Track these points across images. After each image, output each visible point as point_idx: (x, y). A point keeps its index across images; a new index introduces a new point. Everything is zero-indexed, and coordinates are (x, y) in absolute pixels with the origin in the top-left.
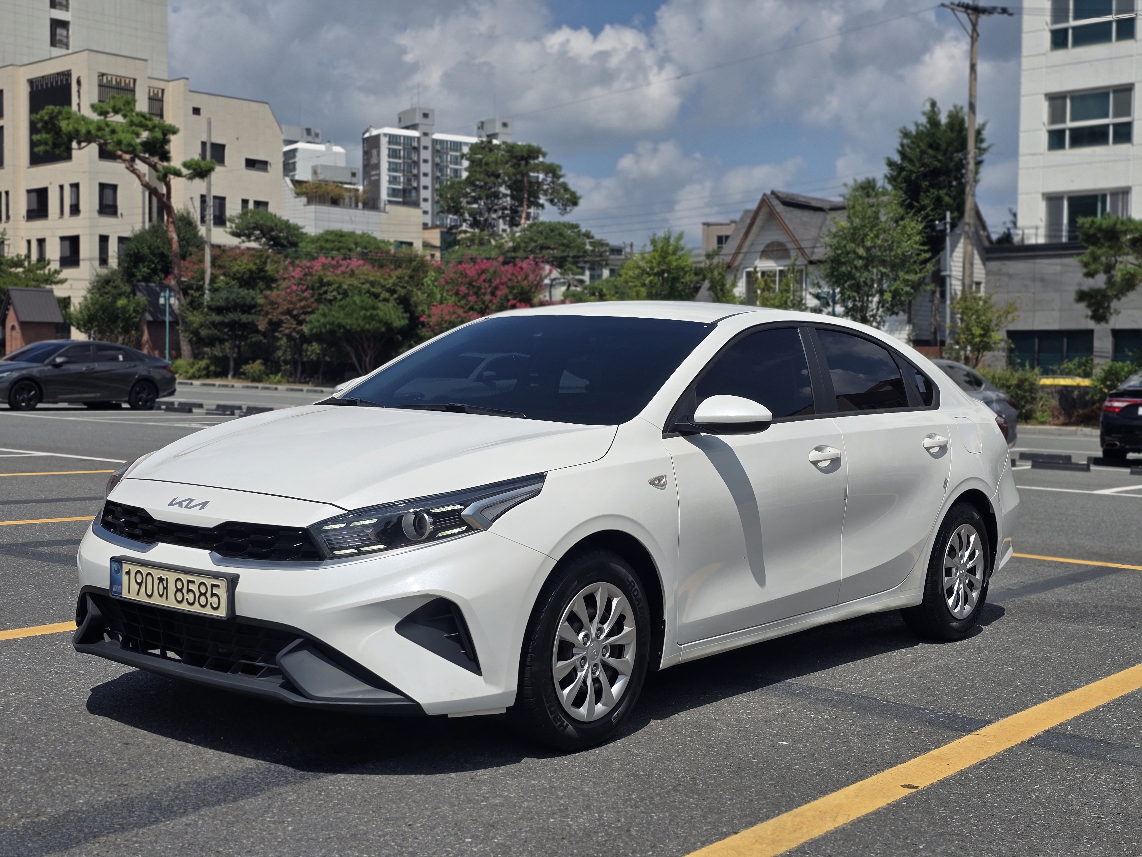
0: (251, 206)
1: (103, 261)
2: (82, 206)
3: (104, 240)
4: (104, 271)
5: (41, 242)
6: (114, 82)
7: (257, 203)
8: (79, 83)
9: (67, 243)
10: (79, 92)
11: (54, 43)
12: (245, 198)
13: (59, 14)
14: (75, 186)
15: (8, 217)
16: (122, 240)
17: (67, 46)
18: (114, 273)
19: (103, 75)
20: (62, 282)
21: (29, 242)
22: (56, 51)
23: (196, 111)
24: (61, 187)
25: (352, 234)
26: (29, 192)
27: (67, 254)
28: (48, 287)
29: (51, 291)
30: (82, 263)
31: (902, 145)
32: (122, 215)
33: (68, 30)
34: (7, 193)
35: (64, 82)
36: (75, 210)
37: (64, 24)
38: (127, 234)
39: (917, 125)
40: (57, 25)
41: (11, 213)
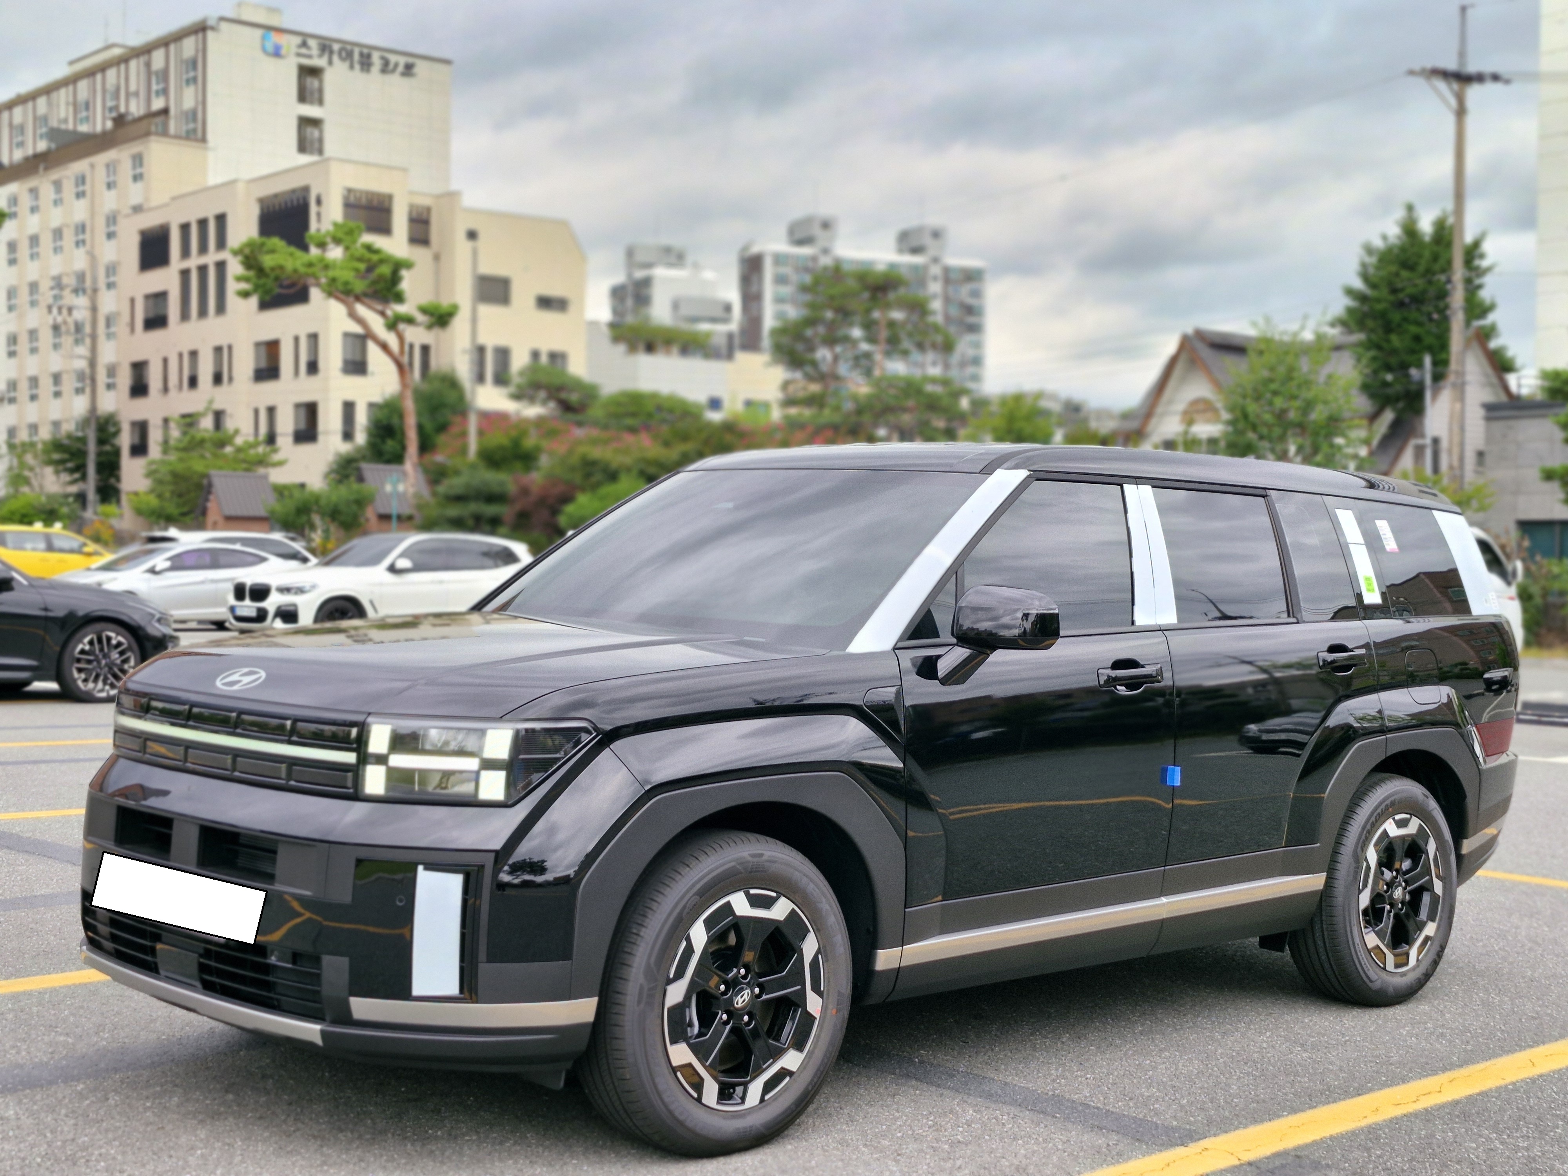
0: (544, 359)
1: (348, 435)
2: (321, 364)
3: (349, 408)
4: (345, 448)
5: (271, 410)
6: (364, 200)
7: (552, 356)
8: (319, 202)
9: (303, 412)
10: (319, 215)
11: (303, 147)
12: (536, 348)
13: (310, 111)
14: (314, 338)
15: (231, 379)
16: (371, 406)
17: (320, 152)
18: (359, 449)
19: (349, 191)
20: (280, 464)
21: (256, 411)
22: (305, 159)
23: (472, 235)
24: (297, 339)
25: (654, 396)
26: (258, 345)
27: (302, 426)
28: (261, 471)
29: (265, 477)
30: (321, 438)
31: (1364, 265)
32: (373, 374)
33: (321, 132)
34: (230, 348)
35: (301, 201)
36: (313, 368)
37: (315, 122)
38: (377, 399)
39: (1385, 238)
40: (306, 122)
41: (235, 374)
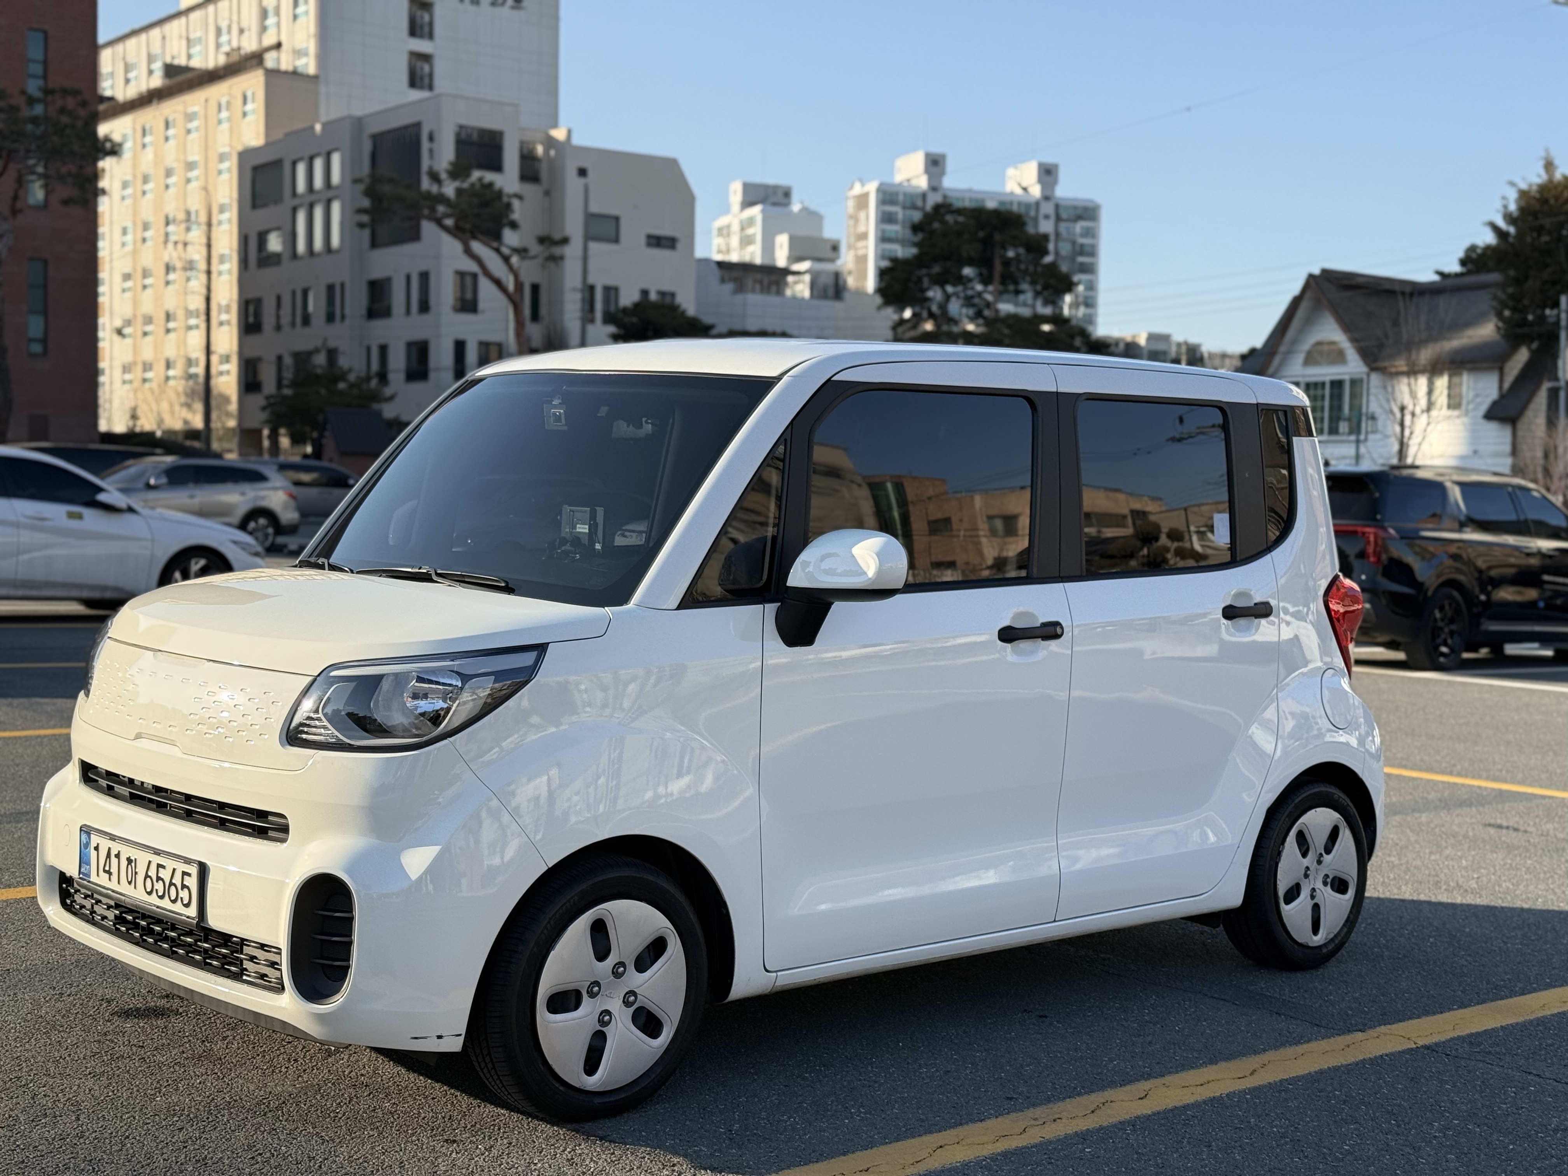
0: (653, 296)
1: (459, 373)
2: (433, 302)
3: (460, 347)
5: (383, 350)
6: (475, 137)
7: (662, 294)
8: (431, 138)
9: (414, 351)
10: (431, 151)
11: (414, 83)
12: (645, 286)
13: (421, 45)
14: (424, 277)
15: (343, 317)
17: (431, 87)
19: (461, 127)
20: (391, 398)
21: (369, 349)
22: (416, 95)
23: (582, 172)
24: (408, 278)
26: (368, 284)
27: (414, 363)
28: (374, 406)
29: (379, 414)
30: (432, 375)
32: (484, 312)
33: (432, 68)
34: (342, 285)
35: (413, 137)
36: (424, 307)
37: (426, 58)
40: (416, 58)
41: (347, 311)
